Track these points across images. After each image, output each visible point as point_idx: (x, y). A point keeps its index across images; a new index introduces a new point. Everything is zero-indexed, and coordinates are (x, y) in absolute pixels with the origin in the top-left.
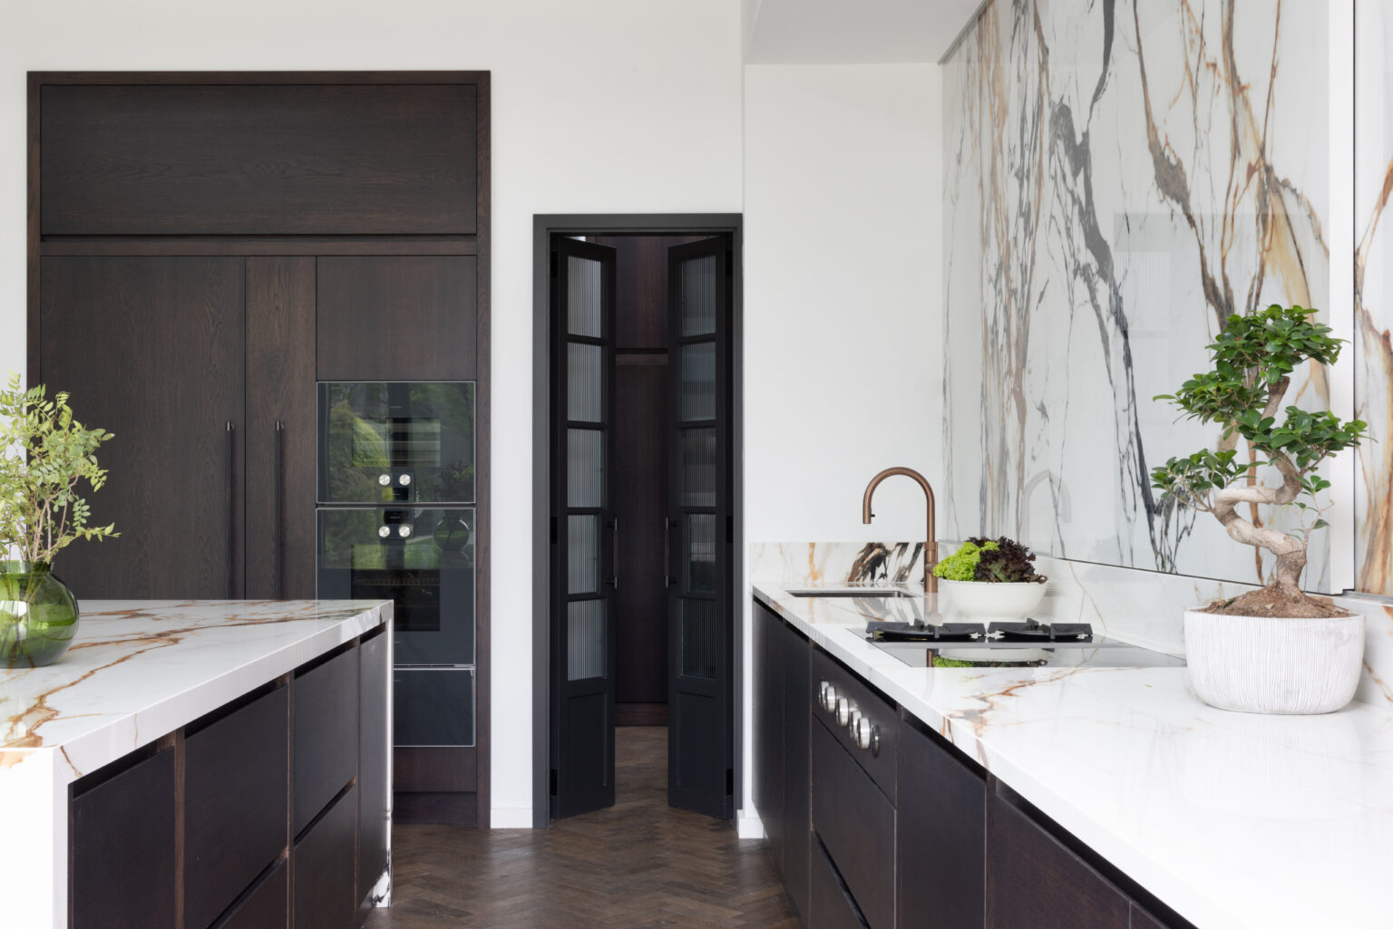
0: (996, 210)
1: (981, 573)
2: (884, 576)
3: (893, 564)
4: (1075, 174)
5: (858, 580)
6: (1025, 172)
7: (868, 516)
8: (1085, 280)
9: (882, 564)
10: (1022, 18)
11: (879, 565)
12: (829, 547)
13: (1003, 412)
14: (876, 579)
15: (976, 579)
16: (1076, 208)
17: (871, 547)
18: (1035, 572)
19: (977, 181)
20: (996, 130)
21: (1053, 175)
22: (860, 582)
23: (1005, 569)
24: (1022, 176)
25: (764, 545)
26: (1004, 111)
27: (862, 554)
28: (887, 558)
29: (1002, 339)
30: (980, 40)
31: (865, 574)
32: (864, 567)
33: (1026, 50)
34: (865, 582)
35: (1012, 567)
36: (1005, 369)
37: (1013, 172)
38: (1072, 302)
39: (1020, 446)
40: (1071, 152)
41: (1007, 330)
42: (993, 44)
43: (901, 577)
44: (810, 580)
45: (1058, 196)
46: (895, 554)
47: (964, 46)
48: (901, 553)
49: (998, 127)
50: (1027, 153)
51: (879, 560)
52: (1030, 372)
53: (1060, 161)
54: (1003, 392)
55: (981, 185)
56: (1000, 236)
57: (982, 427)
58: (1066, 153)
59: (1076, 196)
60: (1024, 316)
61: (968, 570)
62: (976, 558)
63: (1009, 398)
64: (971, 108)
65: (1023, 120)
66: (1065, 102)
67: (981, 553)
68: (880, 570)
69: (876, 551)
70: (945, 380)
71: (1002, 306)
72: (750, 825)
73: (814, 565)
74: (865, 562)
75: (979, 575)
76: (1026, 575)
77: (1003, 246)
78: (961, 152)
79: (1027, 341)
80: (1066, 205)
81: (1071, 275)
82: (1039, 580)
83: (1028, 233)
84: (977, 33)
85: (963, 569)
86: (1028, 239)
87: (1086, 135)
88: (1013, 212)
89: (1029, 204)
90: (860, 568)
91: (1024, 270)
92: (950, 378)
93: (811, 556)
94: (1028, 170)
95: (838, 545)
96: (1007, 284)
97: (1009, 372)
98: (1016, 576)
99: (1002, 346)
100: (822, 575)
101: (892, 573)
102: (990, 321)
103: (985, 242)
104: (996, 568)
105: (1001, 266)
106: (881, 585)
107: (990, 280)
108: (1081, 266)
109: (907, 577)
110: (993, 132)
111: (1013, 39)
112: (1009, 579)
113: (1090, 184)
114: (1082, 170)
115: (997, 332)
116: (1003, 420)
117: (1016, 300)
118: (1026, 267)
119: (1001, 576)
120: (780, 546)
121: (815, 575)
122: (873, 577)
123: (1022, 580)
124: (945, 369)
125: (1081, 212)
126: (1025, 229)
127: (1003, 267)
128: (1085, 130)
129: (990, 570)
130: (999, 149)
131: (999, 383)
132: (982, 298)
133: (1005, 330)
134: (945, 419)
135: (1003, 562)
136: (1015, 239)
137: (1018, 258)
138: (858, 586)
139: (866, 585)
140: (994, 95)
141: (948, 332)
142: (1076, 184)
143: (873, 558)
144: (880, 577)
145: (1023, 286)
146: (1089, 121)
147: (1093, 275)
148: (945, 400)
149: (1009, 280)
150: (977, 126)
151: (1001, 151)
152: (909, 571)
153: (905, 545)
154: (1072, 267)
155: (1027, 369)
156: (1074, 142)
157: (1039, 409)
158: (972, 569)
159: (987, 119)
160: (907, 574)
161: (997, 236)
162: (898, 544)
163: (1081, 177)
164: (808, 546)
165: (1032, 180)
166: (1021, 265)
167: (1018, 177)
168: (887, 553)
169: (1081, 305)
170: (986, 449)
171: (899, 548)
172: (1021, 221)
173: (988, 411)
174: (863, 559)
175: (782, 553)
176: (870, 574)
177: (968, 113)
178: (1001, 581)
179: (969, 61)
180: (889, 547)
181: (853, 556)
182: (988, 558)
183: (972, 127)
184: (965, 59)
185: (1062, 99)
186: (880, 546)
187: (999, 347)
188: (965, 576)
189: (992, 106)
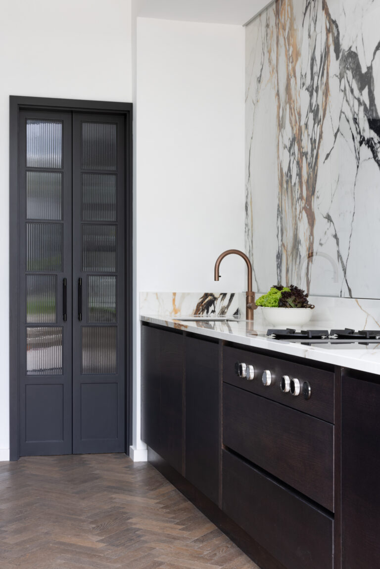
0: (290, 108)
1: (282, 303)
2: (213, 311)
3: (219, 305)
4: (361, 89)
5: (199, 314)
6: (315, 88)
7: (217, 277)
8: (368, 147)
9: (213, 305)
10: (313, 3)
11: (211, 306)
12: (184, 295)
13: (296, 220)
14: (209, 313)
15: (279, 306)
16: (362, 108)
17: (206, 295)
18: (309, 303)
19: (274, 92)
20: (290, 64)
21: (343, 89)
22: (201, 315)
23: (294, 301)
24: (311, 90)
25: (147, 294)
26: (297, 54)
27: (202, 299)
28: (215, 302)
29: (295, 179)
30: (277, 14)
31: (203, 310)
32: (203, 306)
33: (316, 21)
34: (203, 315)
35: (298, 300)
36: (297, 195)
37: (305, 88)
38: (358, 159)
39: (310, 238)
40: (358, 77)
41: (299, 175)
42: (288, 17)
43: (223, 312)
44: (173, 314)
45: (347, 101)
46: (219, 299)
47: (264, 16)
48: (223, 299)
49: (292, 63)
50: (316, 78)
51: (211, 303)
52: (318, 197)
53: (348, 82)
54: (296, 209)
55: (278, 94)
56: (293, 123)
57: (278, 228)
58: (353, 77)
59: (361, 101)
60: (313, 167)
61: (275, 302)
62: (279, 295)
63: (301, 212)
64: (269, 52)
65: (313, 59)
66: (353, 49)
67: (282, 293)
68: (211, 308)
69: (209, 298)
70: (246, 203)
71: (295, 162)
72: (140, 453)
73: (175, 305)
74: (203, 304)
75: (281, 304)
76: (305, 305)
77: (296, 129)
78: (261, 76)
79: (316, 181)
80: (353, 106)
81: (357, 144)
82: (311, 307)
83: (317, 121)
84: (275, 10)
85: (273, 301)
86: (316, 125)
87: (370, 69)
88: (304, 110)
89: (318, 106)
90: (201, 307)
91: (313, 142)
92: (251, 202)
93: (174, 300)
94: (317, 87)
95: (188, 294)
96: (299, 150)
97: (301, 198)
98: (299, 305)
99: (295, 184)
100: (180, 311)
101: (218, 310)
102: (285, 170)
103: (281, 126)
104: (290, 301)
105: (294, 139)
106: (212, 316)
107: (285, 147)
108: (366, 139)
109: (226, 312)
110: (288, 65)
111: (305, 14)
112: (296, 306)
113: (373, 95)
114: (367, 87)
115: (291, 176)
116: (296, 224)
117: (307, 159)
118: (315, 140)
119: (292, 305)
120: (157, 294)
121: (176, 311)
122: (207, 312)
123: (303, 307)
124: (247, 196)
125: (366, 109)
126: (314, 119)
127: (296, 139)
128: (369, 65)
129: (287, 302)
130: (292, 74)
131: (292, 204)
132: (278, 157)
133: (297, 175)
134: (246, 225)
135: (293, 297)
136: (306, 125)
137: (308, 135)
138: (199, 317)
139: (204, 316)
140: (289, 45)
141: (249, 176)
142: (361, 95)
143: (207, 302)
144: (212, 312)
145: (312, 150)
146: (373, 60)
147: (375, 144)
148: (247, 214)
149: (300, 147)
150: (274, 62)
151: (295, 76)
152: (227, 309)
153: (224, 295)
154: (358, 139)
155: (316, 196)
156: (360, 72)
157: (326, 218)
158: (277, 301)
159: (283, 59)
160: (226, 311)
161: (291, 123)
162: (221, 294)
163: (366, 91)
164: (172, 294)
165: (320, 92)
166: (311, 139)
167: (308, 91)
168: (215, 299)
169: (365, 160)
170: (282, 240)
171: (222, 296)
172: (311, 115)
173: (283, 219)
174: (202, 302)
175: (157, 298)
176: (206, 311)
177: (267, 55)
178: (292, 307)
179: (267, 26)
180: (216, 296)
181: (197, 300)
182: (285, 295)
183: (270, 62)
184: (264, 24)
185: (350, 48)
186: (211, 295)
187: (293, 184)
188: (274, 304)
189: (287, 51)
